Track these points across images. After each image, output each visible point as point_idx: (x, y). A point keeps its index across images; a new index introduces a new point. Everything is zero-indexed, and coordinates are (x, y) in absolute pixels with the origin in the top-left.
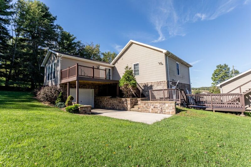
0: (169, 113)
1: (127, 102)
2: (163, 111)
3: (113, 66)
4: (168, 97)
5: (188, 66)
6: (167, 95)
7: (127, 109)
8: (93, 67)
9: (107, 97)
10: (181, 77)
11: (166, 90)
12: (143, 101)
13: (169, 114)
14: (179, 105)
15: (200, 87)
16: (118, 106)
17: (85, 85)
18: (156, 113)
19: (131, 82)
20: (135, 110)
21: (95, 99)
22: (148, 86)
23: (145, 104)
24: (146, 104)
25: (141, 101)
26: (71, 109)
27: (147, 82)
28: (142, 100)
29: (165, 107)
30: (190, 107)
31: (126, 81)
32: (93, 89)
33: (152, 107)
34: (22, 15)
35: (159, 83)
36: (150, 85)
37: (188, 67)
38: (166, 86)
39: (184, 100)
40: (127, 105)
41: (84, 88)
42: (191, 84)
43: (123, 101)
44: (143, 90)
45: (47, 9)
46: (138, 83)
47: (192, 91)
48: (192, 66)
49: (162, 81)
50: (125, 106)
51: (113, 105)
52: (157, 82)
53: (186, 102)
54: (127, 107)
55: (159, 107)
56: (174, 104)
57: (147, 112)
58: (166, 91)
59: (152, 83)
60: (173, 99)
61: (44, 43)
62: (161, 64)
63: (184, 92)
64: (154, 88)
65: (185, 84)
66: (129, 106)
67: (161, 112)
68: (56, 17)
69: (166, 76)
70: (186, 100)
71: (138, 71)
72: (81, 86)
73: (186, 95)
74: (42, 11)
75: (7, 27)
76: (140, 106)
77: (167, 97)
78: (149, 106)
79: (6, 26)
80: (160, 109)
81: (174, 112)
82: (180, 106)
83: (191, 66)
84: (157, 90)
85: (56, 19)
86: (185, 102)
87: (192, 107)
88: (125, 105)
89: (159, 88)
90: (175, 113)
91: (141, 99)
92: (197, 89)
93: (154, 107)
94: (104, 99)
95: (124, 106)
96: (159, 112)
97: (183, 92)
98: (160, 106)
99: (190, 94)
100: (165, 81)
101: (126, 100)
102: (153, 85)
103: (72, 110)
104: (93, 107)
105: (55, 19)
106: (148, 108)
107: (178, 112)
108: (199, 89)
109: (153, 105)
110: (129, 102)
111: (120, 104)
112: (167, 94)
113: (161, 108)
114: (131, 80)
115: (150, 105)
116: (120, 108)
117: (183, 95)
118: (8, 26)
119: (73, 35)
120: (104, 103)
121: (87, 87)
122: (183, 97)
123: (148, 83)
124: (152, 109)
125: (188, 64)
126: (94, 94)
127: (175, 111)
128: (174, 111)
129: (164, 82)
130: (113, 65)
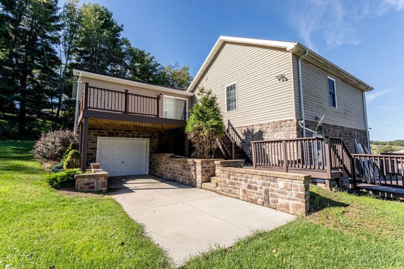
0: (288, 207)
1: (195, 167)
2: (271, 199)
3: (192, 94)
4: (299, 160)
5: (361, 88)
6: (296, 155)
7: (196, 183)
8: (127, 91)
9: (166, 154)
10: (342, 112)
11: (294, 141)
12: (224, 169)
13: (285, 209)
14: (327, 182)
15: (392, 140)
16: (181, 174)
17: (130, 131)
18: (254, 201)
19: (207, 122)
20: (210, 188)
21: (150, 157)
22: (255, 132)
23: (229, 177)
24: (231, 177)
25: (220, 167)
26: (55, 179)
27: (251, 124)
28: (224, 165)
29: (275, 189)
30: (362, 188)
31: (198, 120)
32: (149, 139)
33: (244, 186)
34: (73, 28)
35: (277, 126)
36: (257, 131)
37: (362, 91)
38: (295, 132)
39: (345, 168)
40: (195, 174)
41: (128, 137)
42: (369, 130)
43: (189, 165)
44: (243, 142)
45: (109, 15)
46: (234, 126)
47: (373, 146)
48: (372, 89)
49: (285, 121)
50: (193, 176)
51: (174, 173)
52: (274, 122)
53: (350, 176)
54: (196, 179)
55: (261, 188)
56: (300, 184)
57: (234, 195)
58: (295, 143)
59: (261, 125)
60: (313, 167)
61: (107, 69)
62: (283, 78)
63: (344, 147)
64: (266, 138)
65: (352, 129)
66: (199, 178)
67: (266, 202)
68: (122, 26)
69: (294, 108)
70: (349, 168)
71: (235, 100)
72: (122, 133)
73: (350, 156)
74: (100, 19)
75: (55, 48)
76: (219, 179)
77: (296, 159)
78: (238, 182)
79: (54, 46)
80: (263, 191)
81: (300, 206)
82: (328, 187)
83: (369, 88)
84: (272, 142)
85: (122, 30)
86: (346, 175)
87: (368, 189)
88: (193, 173)
89: (277, 136)
90: (303, 210)
91: (222, 163)
92: (385, 144)
93: (249, 187)
94: (162, 159)
95: (191, 177)
96: (260, 201)
97: (339, 147)
98: (264, 184)
99: (366, 153)
100: (292, 120)
101: (194, 162)
102: (264, 129)
103: (57, 181)
104: (147, 173)
105: (120, 29)
106: (236, 186)
107: (316, 210)
108: (391, 144)
109: (246, 181)
110: (199, 168)
111: (185, 172)
112: (295, 151)
113: (267, 192)
114: (207, 120)
115: (241, 180)
116: (184, 180)
117: (338, 157)
118: (57, 47)
119: (149, 54)
120: (161, 167)
121: (135, 135)
122: (341, 161)
123: (253, 126)
124: (244, 191)
125: (360, 83)
126: (150, 149)
127: (303, 205)
128: (302, 203)
129: (288, 122)
130: (192, 92)
